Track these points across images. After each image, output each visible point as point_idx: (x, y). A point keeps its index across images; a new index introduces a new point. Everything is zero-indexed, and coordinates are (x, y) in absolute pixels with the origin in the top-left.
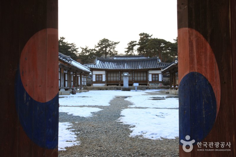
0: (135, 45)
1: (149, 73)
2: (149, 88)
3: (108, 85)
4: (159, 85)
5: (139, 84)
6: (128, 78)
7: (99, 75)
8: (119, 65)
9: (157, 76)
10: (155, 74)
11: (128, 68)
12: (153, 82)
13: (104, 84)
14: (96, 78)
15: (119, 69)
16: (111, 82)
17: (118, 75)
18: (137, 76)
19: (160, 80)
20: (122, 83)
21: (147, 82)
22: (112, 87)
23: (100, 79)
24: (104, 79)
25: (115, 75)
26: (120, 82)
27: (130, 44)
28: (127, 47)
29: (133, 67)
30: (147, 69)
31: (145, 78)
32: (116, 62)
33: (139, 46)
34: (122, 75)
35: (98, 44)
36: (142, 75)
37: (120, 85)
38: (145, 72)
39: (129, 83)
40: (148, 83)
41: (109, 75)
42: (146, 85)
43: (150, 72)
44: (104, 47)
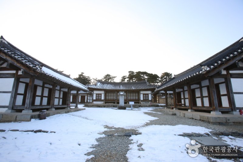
0: (126, 78)
2: (142, 106)
3: (106, 103)
4: (149, 103)
5: (135, 103)
6: (123, 96)
7: (99, 94)
8: (116, 86)
9: (147, 96)
10: (146, 94)
11: (123, 88)
12: (144, 100)
13: (103, 102)
14: (96, 97)
15: (116, 90)
16: (109, 100)
17: (114, 95)
19: (150, 99)
20: (118, 102)
22: (109, 105)
23: (100, 98)
24: (103, 98)
25: (112, 95)
26: (116, 101)
27: (123, 77)
28: (121, 79)
29: (127, 88)
30: (139, 89)
31: (137, 98)
32: (113, 84)
33: (128, 79)
34: (118, 94)
35: (104, 77)
36: (134, 95)
37: (116, 103)
38: (138, 92)
39: (124, 101)
40: (140, 102)
41: (107, 95)
42: (138, 103)
43: (142, 92)
44: (107, 79)
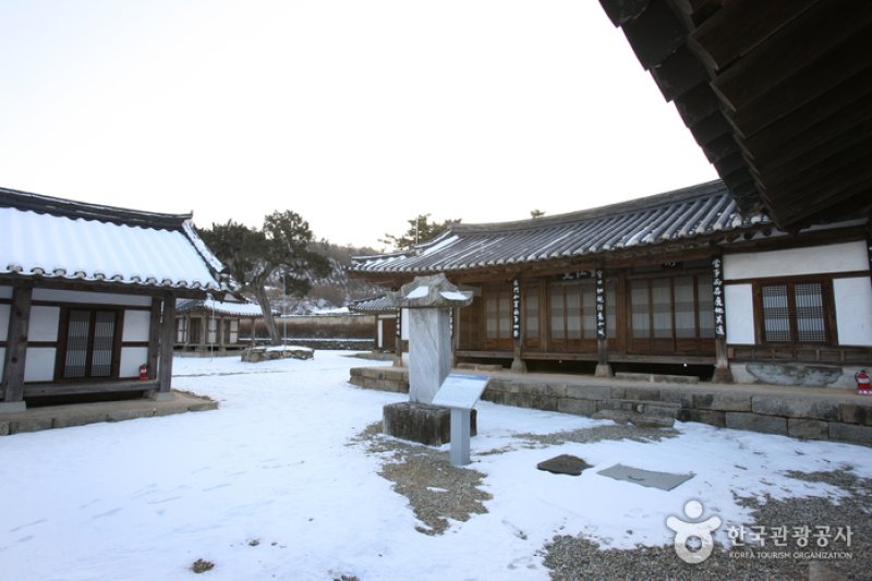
1: (729, 275)
9: (809, 299)
10: (790, 284)
18: (651, 309)
19: (855, 332)
20: (530, 355)
21: (713, 355)
31: (686, 322)
36: (662, 295)
37: (517, 363)
40: (722, 362)
42: (705, 373)
43: (740, 267)
